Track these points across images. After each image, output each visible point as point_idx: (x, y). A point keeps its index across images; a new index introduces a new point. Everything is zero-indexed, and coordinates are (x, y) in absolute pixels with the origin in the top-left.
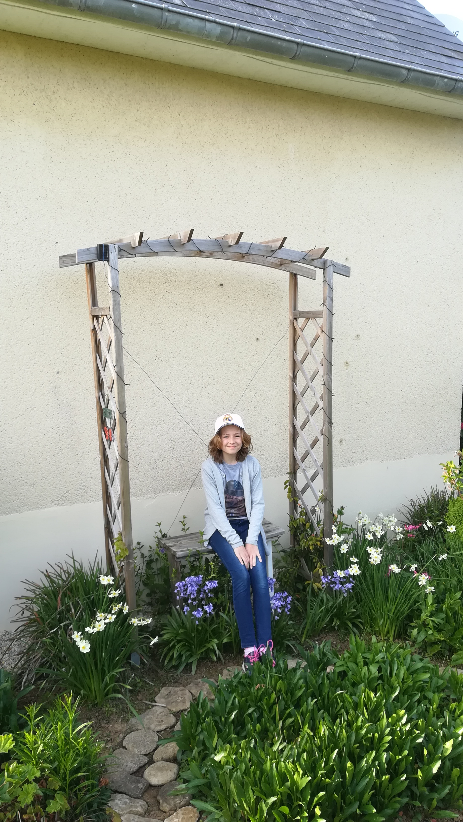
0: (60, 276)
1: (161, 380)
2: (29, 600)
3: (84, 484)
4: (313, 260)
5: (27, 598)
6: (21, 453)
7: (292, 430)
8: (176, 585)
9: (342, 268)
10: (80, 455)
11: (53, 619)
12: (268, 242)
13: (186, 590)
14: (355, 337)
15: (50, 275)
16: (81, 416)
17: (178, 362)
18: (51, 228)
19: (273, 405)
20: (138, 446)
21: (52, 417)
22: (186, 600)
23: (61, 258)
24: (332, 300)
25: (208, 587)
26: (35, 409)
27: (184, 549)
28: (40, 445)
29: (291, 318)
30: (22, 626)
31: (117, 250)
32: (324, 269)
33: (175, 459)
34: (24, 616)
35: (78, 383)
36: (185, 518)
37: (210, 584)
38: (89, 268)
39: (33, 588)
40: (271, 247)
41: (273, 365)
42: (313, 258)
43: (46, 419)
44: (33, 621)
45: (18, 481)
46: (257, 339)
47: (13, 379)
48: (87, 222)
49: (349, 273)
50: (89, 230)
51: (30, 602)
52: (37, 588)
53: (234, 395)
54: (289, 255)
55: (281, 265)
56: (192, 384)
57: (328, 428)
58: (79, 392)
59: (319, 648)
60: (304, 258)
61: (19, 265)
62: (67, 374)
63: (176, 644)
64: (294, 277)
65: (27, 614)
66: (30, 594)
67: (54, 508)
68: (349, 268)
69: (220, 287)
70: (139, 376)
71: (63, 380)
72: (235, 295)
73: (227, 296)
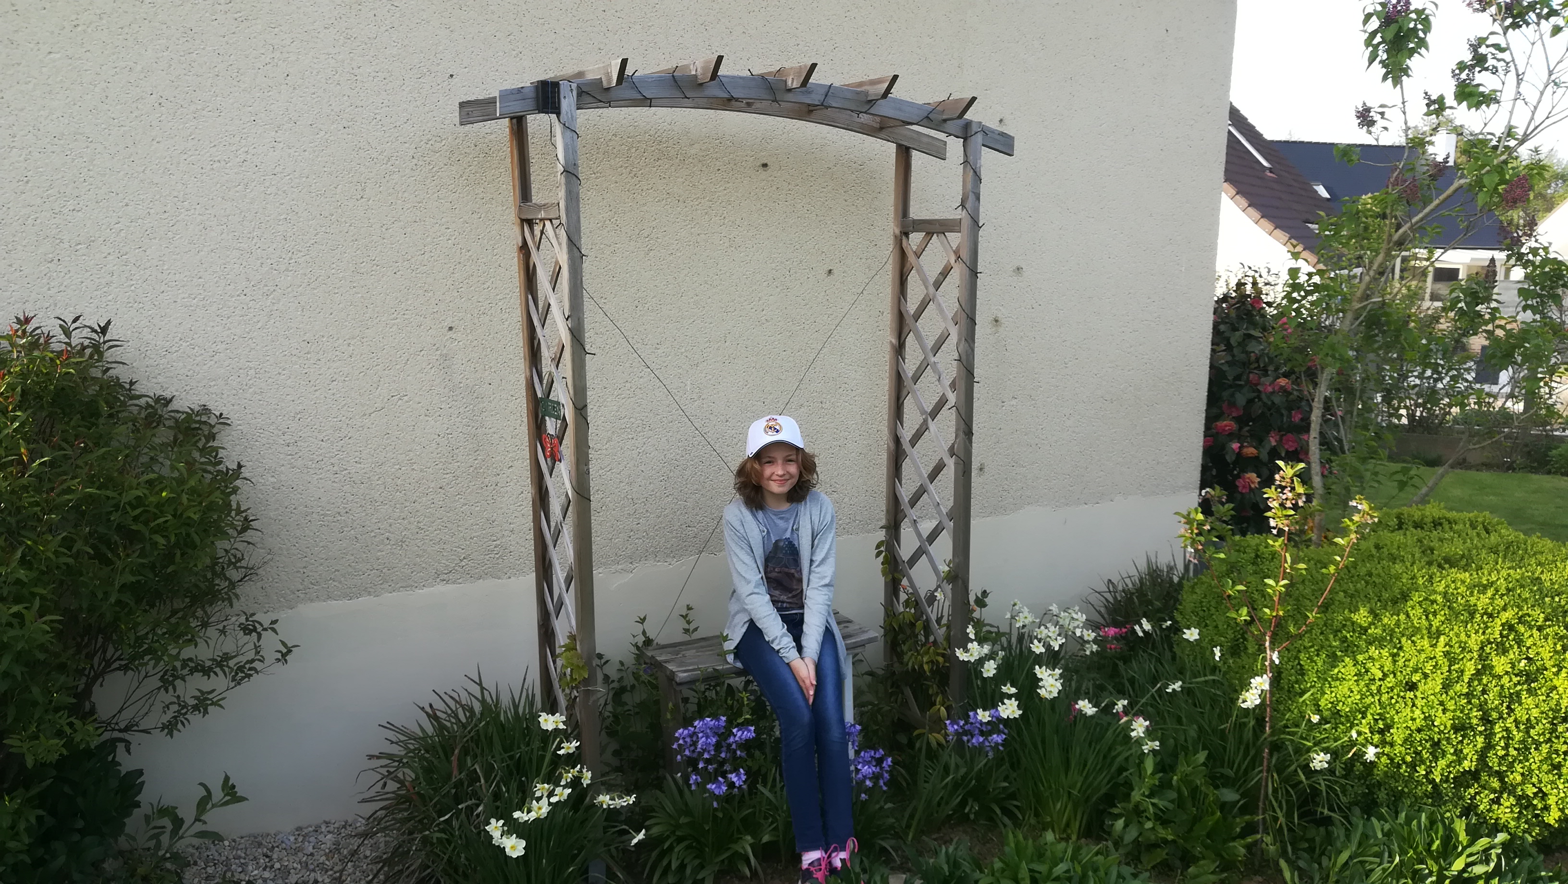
0: (457, 141)
1: (647, 347)
2: (395, 761)
3: (498, 542)
4: (945, 121)
5: (390, 757)
6: (379, 482)
7: (892, 446)
8: (677, 735)
9: (998, 137)
10: (492, 488)
11: (444, 797)
12: (861, 84)
13: (695, 744)
14: (1014, 271)
15: (438, 139)
16: (493, 413)
17: (680, 314)
18: (441, 48)
19: (856, 398)
20: (600, 472)
21: (438, 414)
22: (692, 762)
23: (462, 105)
24: (978, 199)
25: (737, 739)
26: (406, 398)
27: (691, 668)
28: (415, 466)
29: (897, 232)
30: (381, 809)
31: (575, 93)
32: (965, 139)
33: (670, 499)
34: (387, 789)
35: (489, 349)
36: (689, 608)
37: (739, 733)
38: (515, 127)
39: (402, 738)
40: (866, 94)
41: (858, 321)
42: (944, 117)
43: (427, 418)
44: (403, 800)
45: (373, 534)
46: (830, 271)
47: (365, 340)
48: (512, 37)
49: (1012, 147)
50: (514, 53)
51: (396, 764)
52: (411, 739)
53: (783, 377)
54: (900, 110)
55: (881, 129)
56: (705, 355)
57: (965, 442)
58: (491, 367)
59: (947, 852)
60: (927, 117)
61: (379, 117)
62: (469, 331)
63: (675, 845)
64: (904, 154)
65: (392, 786)
66: (396, 750)
67: (441, 588)
68: (1012, 138)
69: (761, 169)
70: (605, 337)
71: (461, 343)
72: (790, 186)
73: (774, 188)
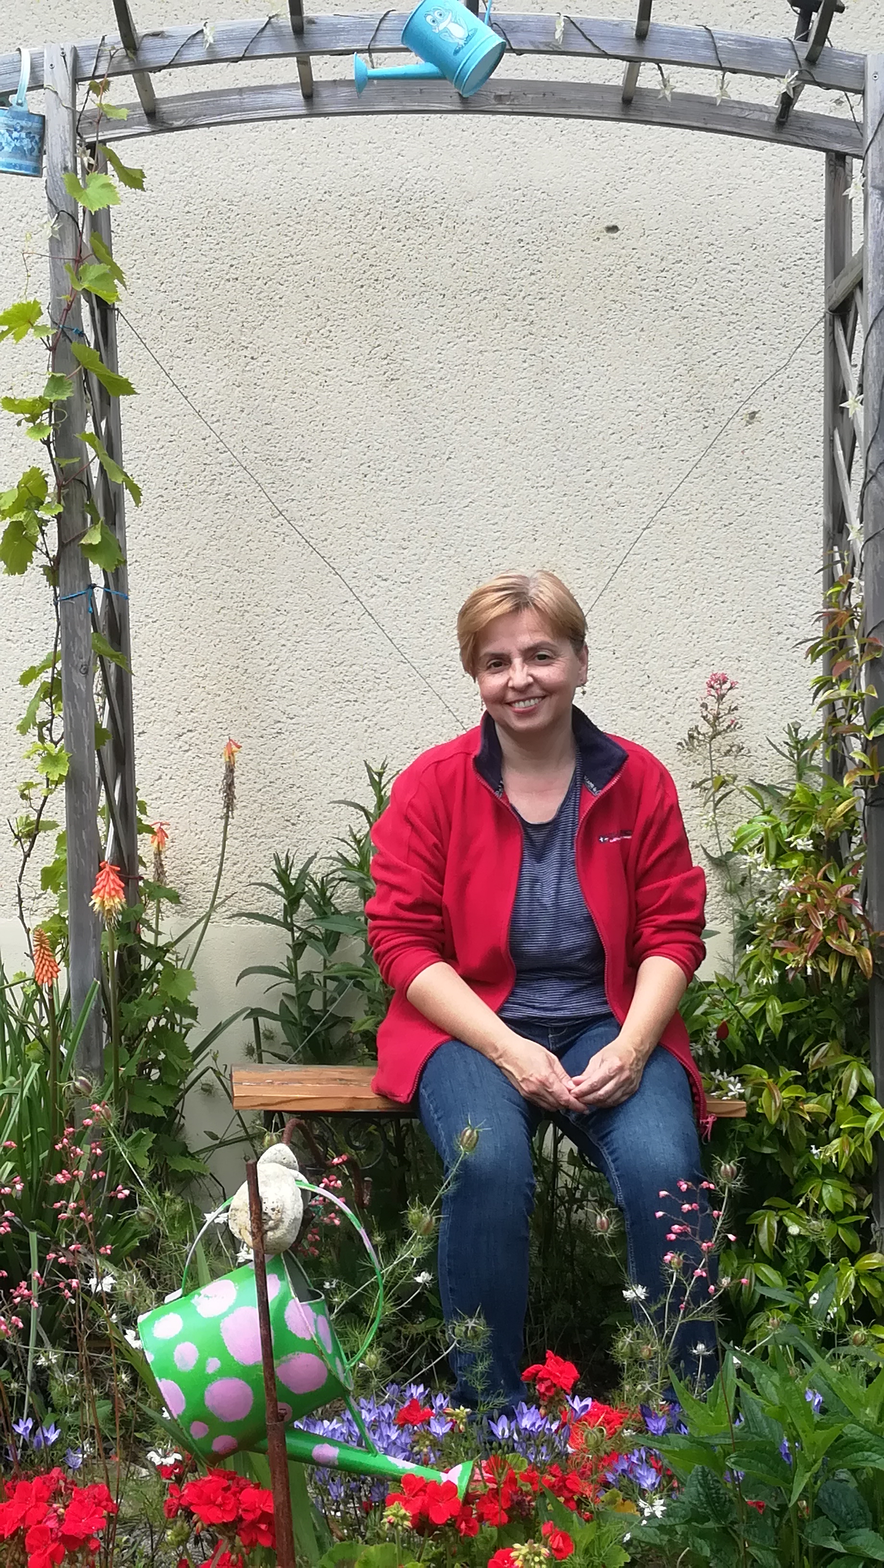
29: (827, 311)
64: (835, 162)
69: (605, 236)
72: (664, 263)
73: (631, 268)
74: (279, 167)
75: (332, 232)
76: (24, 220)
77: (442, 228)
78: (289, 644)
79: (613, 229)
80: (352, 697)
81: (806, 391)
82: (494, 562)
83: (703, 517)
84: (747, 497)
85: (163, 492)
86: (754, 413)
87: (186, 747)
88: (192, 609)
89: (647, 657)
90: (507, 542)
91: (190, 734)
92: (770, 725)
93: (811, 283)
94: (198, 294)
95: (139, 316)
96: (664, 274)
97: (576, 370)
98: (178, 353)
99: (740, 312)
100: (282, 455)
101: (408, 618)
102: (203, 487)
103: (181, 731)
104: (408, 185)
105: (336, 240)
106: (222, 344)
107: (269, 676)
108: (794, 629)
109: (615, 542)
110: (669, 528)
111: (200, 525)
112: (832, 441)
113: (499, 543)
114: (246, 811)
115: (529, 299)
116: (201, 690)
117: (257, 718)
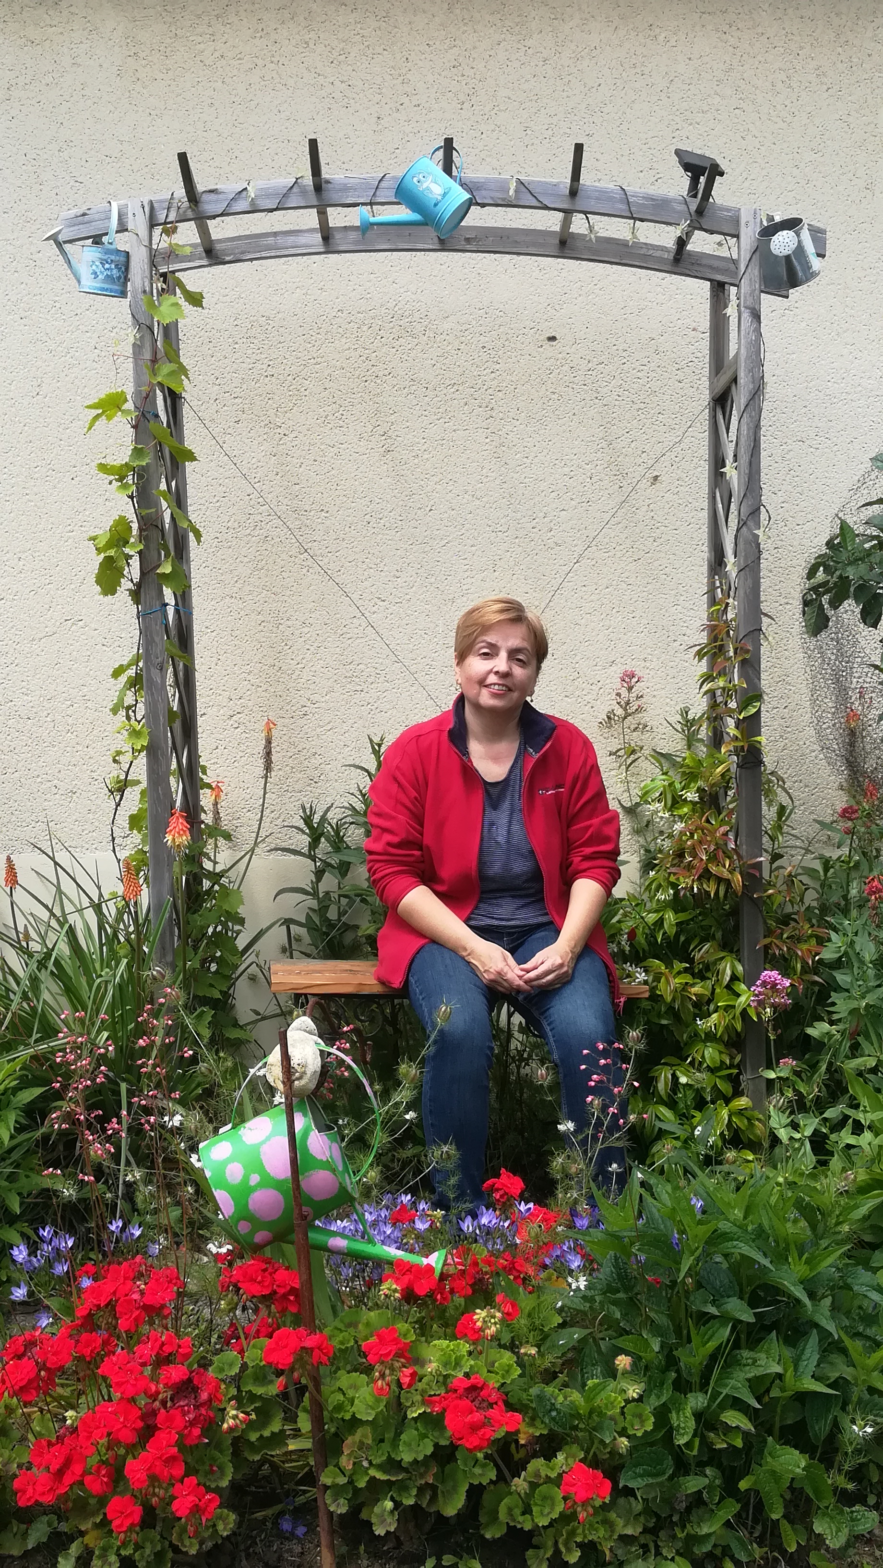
4: (699, 211)
26: (81, 623)
29: (711, 401)
31: (147, 210)
32: (738, 236)
47: (37, 554)
55: (677, 259)
64: (717, 290)
69: (547, 344)
72: (590, 365)
73: (566, 368)
74: (304, 292)
75: (344, 340)
76: (115, 331)
77: (425, 338)
78: (312, 649)
79: (552, 339)
80: (359, 688)
81: (696, 460)
82: (464, 587)
83: (619, 554)
84: (651, 539)
85: (218, 535)
86: (657, 476)
87: (236, 725)
88: (241, 622)
89: (578, 658)
90: (474, 572)
91: (239, 716)
92: (668, 709)
93: (699, 379)
94: (244, 387)
95: (200, 403)
96: (590, 373)
97: (525, 444)
98: (230, 431)
99: (646, 401)
100: (307, 508)
101: (401, 629)
102: (248, 531)
103: (232, 713)
104: (400, 305)
105: (346, 346)
106: (262, 424)
107: (297, 673)
108: (686, 637)
109: (553, 573)
110: (594, 562)
111: (247, 560)
112: (714, 498)
113: (468, 574)
114: (281, 773)
115: (490, 391)
116: (246, 683)
117: (288, 703)
